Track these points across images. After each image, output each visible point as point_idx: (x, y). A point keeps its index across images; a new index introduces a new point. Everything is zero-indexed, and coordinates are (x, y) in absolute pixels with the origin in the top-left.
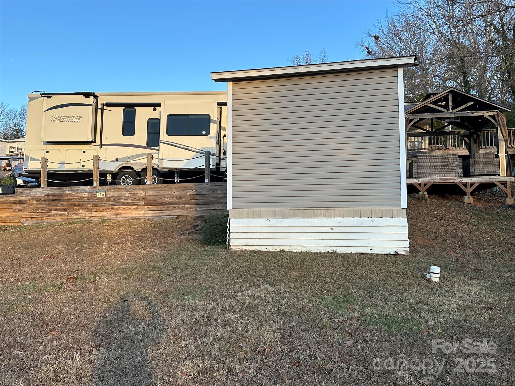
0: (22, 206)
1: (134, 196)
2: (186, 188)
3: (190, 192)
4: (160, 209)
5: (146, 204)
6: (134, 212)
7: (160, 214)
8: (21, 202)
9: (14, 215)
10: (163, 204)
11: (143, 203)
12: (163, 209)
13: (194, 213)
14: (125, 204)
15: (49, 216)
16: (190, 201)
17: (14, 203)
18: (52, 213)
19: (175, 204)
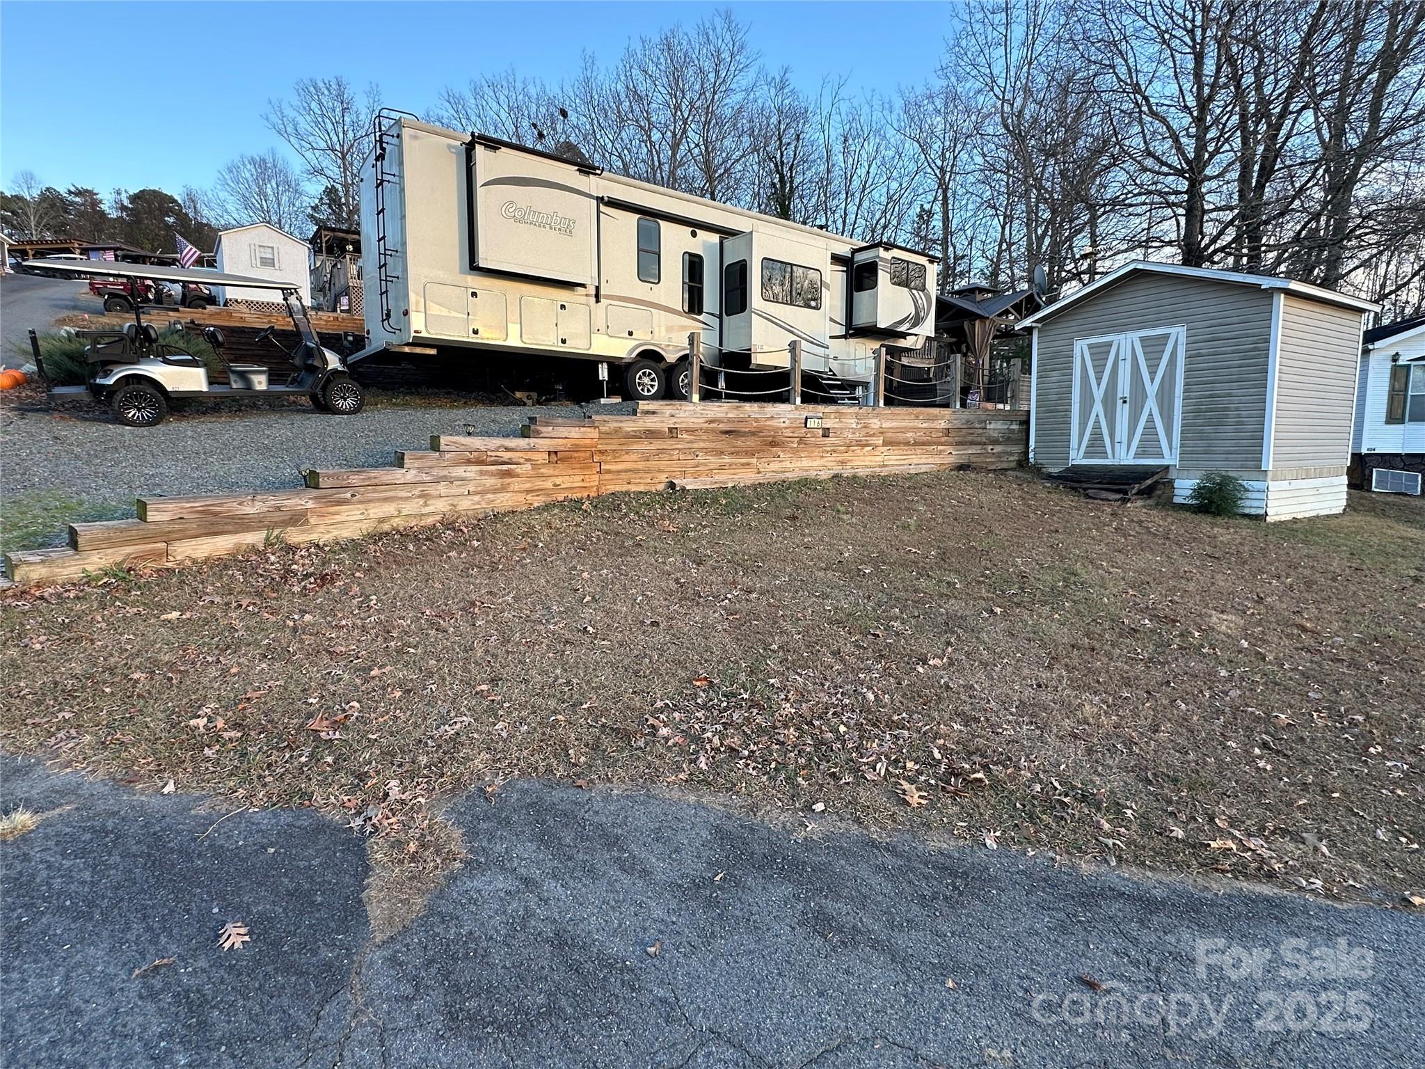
0: (658, 444)
1: (865, 427)
2: (935, 418)
3: (943, 424)
4: (905, 453)
5: (885, 443)
6: (869, 458)
7: (905, 462)
8: (651, 434)
9: (641, 465)
10: (907, 443)
11: (881, 442)
12: (909, 452)
13: (951, 460)
14: (854, 443)
15: (722, 467)
16: (943, 440)
17: (636, 436)
18: (727, 459)
19: (924, 444)
